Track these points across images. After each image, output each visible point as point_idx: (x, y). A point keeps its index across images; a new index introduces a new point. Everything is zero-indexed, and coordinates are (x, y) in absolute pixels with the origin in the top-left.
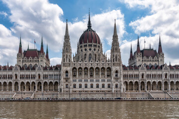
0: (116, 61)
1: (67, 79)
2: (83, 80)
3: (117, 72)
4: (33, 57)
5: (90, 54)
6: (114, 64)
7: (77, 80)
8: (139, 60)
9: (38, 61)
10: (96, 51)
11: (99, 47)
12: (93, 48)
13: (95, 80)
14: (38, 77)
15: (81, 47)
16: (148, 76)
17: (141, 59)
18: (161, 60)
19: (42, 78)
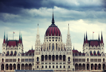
0: (69, 51)
1: (38, 63)
2: (48, 63)
3: (69, 58)
4: (14, 46)
5: (53, 44)
6: (67, 53)
7: (44, 63)
8: (87, 48)
9: (17, 48)
10: (57, 41)
11: (59, 38)
12: (55, 40)
13: (55, 63)
14: (18, 60)
15: (47, 38)
16: (92, 60)
17: (88, 48)
18: (102, 48)
19: (20, 61)
